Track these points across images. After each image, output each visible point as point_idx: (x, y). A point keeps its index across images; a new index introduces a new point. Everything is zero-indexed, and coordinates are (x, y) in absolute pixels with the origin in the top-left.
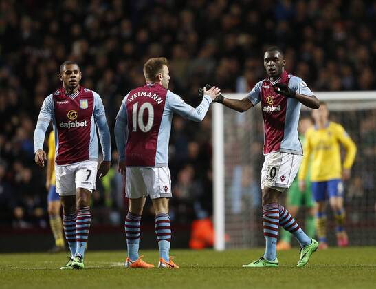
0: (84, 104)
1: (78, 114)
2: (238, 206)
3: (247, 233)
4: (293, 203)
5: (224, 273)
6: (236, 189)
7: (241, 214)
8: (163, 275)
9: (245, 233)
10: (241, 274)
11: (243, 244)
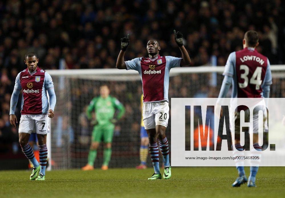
0: (38, 79)
1: (33, 85)
2: (60, 142)
3: (66, 159)
4: (96, 140)
5: (51, 185)
6: (59, 131)
7: (62, 147)
8: (12, 187)
9: (64, 159)
10: (62, 186)
11: (63, 166)
